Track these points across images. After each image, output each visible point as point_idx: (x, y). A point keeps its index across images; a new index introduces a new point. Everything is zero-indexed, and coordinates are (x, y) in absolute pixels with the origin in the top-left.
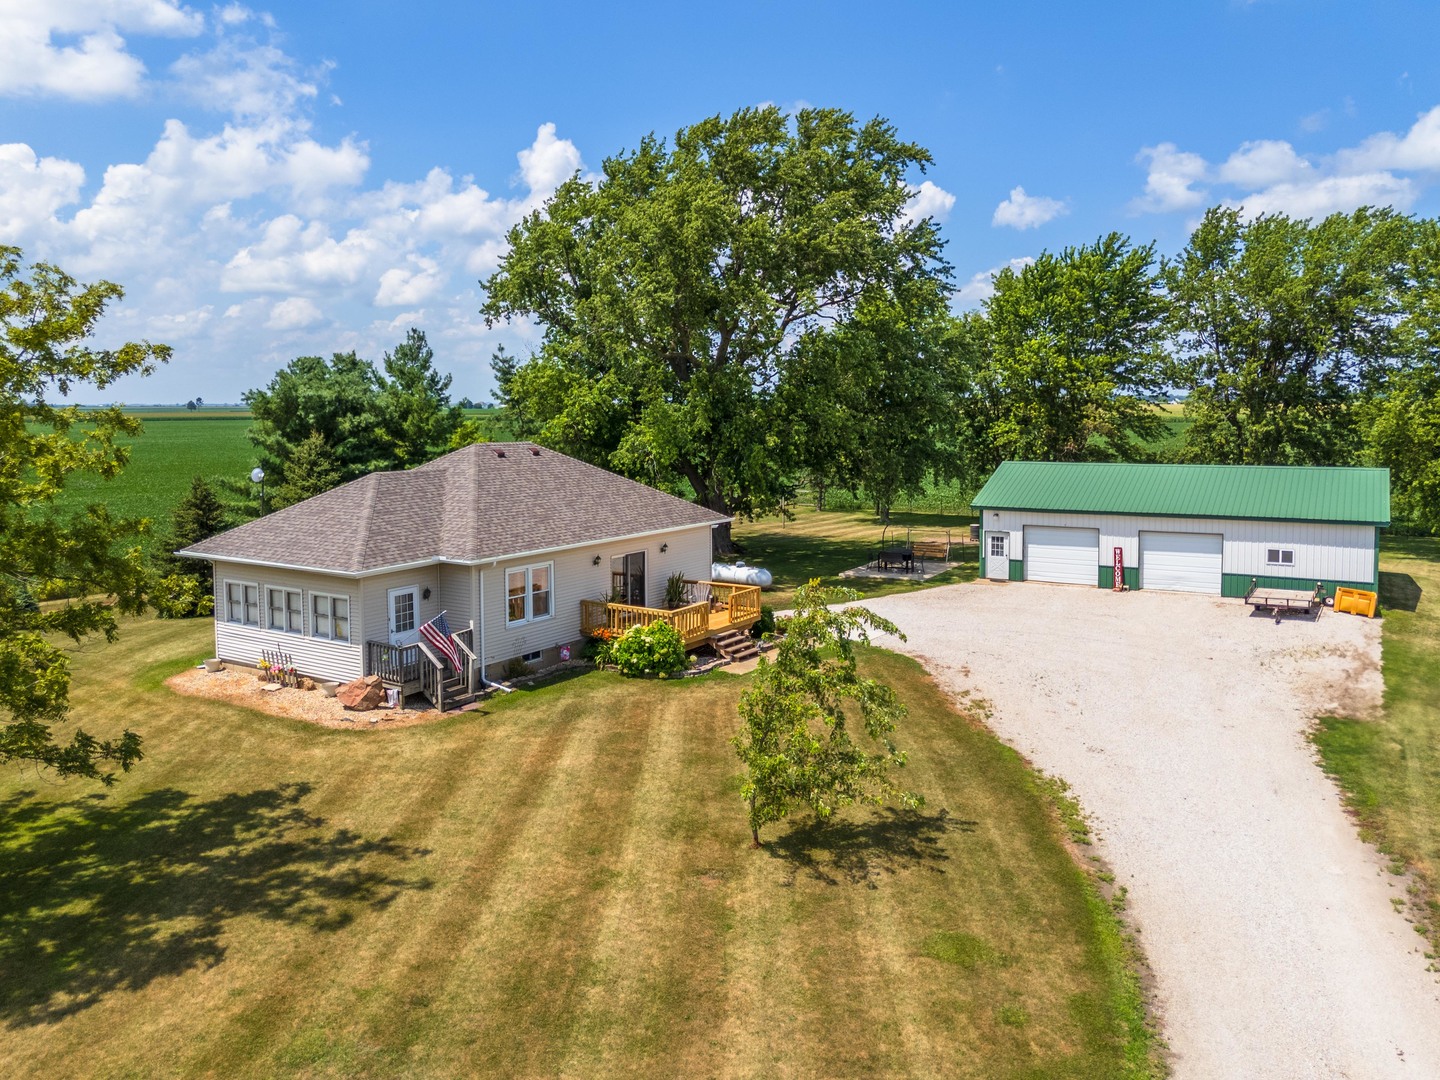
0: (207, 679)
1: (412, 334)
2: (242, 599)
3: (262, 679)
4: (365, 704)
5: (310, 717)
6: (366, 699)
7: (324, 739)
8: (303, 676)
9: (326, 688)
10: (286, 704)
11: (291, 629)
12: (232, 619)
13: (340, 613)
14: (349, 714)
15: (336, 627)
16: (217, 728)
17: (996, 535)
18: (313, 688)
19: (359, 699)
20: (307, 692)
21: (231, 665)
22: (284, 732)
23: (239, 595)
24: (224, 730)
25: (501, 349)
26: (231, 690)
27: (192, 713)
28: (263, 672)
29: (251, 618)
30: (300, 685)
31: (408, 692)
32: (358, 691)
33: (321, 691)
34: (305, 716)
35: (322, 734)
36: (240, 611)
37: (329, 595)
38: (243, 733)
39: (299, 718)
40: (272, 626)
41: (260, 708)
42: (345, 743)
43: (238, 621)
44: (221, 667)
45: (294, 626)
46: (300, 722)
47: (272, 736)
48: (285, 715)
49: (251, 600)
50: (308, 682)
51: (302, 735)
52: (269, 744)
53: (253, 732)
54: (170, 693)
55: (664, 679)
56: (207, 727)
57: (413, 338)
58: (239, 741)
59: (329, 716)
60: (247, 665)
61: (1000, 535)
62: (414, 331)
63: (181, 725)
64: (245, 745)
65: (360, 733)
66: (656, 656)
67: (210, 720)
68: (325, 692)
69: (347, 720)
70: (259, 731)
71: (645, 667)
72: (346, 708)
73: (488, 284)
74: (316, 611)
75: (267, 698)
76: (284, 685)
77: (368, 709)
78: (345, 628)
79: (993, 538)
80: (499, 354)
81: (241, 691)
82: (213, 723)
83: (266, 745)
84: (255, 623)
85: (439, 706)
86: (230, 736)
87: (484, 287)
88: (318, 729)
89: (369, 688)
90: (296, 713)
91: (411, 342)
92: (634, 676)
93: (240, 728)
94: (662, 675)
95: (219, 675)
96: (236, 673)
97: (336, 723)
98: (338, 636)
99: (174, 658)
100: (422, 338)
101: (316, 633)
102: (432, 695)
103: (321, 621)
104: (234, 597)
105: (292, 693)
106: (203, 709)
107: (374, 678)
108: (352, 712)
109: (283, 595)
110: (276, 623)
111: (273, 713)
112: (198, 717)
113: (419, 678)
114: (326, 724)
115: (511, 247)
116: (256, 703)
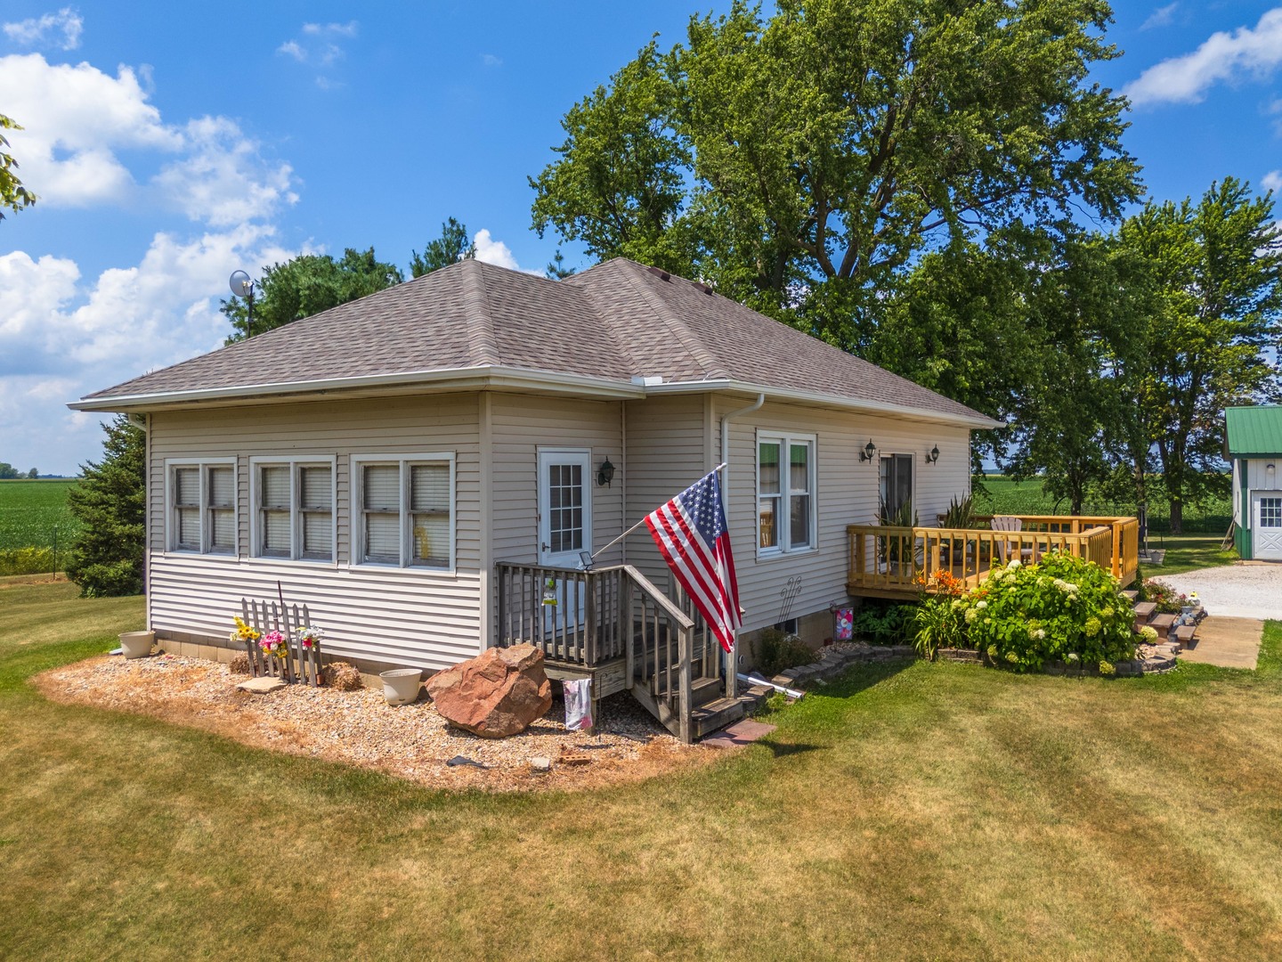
0: (123, 671)
1: (448, 225)
2: (202, 501)
3: (240, 668)
4: (505, 719)
5: (361, 754)
6: (506, 704)
7: (419, 821)
8: (332, 658)
9: (393, 682)
10: (296, 722)
11: (307, 552)
12: (181, 545)
13: (427, 499)
14: (463, 747)
15: (416, 534)
16: (115, 784)
17: (1267, 496)
18: (355, 686)
19: (488, 706)
20: (342, 695)
21: (174, 645)
22: (297, 797)
23: (196, 491)
24: (133, 791)
25: (559, 258)
26: (171, 693)
27: (62, 745)
28: (241, 655)
29: (221, 539)
30: (325, 680)
31: (607, 689)
32: (487, 686)
33: (378, 693)
34: (348, 753)
35: (410, 805)
36: (197, 525)
37: (401, 457)
38: (183, 802)
39: (332, 757)
40: (266, 550)
41: (232, 732)
42: (487, 836)
43: (194, 548)
44: (155, 650)
45: (314, 545)
46: (339, 767)
47: (265, 810)
48: (295, 748)
49: (221, 499)
50: (345, 672)
51: (349, 806)
52: (255, 841)
53: (212, 799)
54: (37, 699)
55: (1108, 676)
56: (87, 783)
57: (452, 232)
58: (170, 826)
59: (411, 753)
60: (208, 642)
61: (1275, 496)
62: (453, 222)
63: (21, 777)
64: (185, 843)
65: (517, 802)
66: (1092, 624)
67: (100, 761)
68: (389, 692)
69: (465, 762)
70: (227, 793)
71: (1066, 648)
72: (454, 729)
73: (538, 182)
74: (366, 502)
75: (251, 709)
76: (289, 679)
77: (511, 733)
78: (441, 537)
79: (1263, 502)
80: (556, 264)
81: (191, 694)
82: (107, 771)
83: (246, 845)
84: (228, 549)
85: (684, 728)
86: (144, 811)
87: (534, 186)
88: (390, 790)
89: (513, 678)
90: (324, 744)
91: (449, 237)
92: (1030, 669)
93: (177, 785)
94: (1106, 666)
95: (149, 663)
96: (186, 658)
97: (437, 771)
98: (421, 557)
99: (72, 639)
100: (461, 233)
101: (367, 554)
102: (656, 699)
103: (379, 525)
104: (188, 499)
105: (307, 699)
106: (93, 733)
107: (519, 652)
108: (471, 742)
109: (292, 477)
110: (274, 543)
111: (266, 745)
112: (75, 753)
113: (624, 655)
114: (411, 773)
115: (566, 135)
116: (223, 720)
